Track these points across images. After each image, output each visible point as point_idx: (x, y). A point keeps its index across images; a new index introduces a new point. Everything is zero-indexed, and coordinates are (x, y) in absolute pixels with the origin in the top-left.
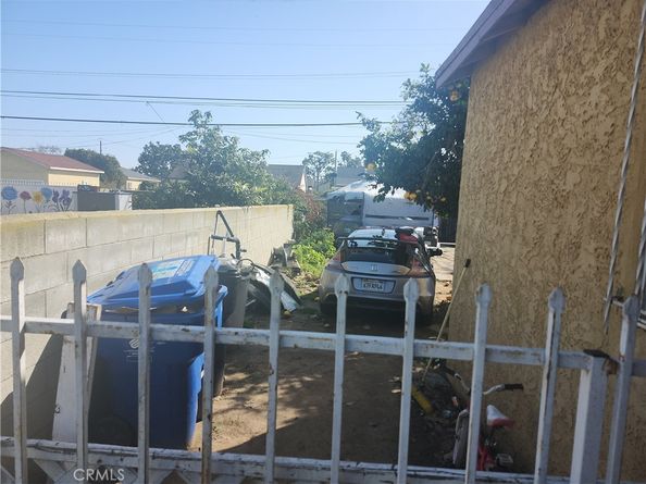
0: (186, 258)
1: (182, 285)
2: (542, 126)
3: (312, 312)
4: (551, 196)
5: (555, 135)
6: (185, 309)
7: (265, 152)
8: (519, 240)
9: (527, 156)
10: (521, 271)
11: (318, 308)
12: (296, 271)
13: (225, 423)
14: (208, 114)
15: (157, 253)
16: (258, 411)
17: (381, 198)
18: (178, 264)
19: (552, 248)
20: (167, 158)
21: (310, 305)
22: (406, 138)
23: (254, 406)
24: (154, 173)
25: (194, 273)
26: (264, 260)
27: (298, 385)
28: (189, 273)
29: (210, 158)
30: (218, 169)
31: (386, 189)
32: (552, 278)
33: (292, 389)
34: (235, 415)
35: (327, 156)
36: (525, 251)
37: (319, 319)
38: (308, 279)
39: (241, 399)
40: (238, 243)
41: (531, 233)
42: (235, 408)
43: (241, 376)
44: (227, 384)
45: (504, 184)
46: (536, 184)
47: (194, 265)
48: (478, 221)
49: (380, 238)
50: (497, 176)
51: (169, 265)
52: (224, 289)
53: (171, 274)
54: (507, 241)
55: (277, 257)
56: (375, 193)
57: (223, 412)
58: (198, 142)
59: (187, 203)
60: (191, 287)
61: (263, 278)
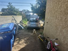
0: (8, 23)
1: (8, 28)
2: (62, 3)
3: (26, 29)
4: (64, 13)
5: (65, 4)
6: (9, 32)
7: (19, 9)
8: (57, 19)
9: (59, 8)
10: (57, 24)
11: (27, 28)
12: (23, 24)
13: (17, 47)
14: (11, 3)
15: (4, 22)
16: (21, 44)
17: (33, 15)
18: (7, 24)
19: (64, 20)
20: (5, 10)
21: (25, 28)
22: (36, 7)
23: (20, 43)
24: (4, 12)
25: (10, 26)
26: (19, 22)
27: (26, 39)
28: (9, 26)
29: (11, 9)
30: (12, 10)
31: (34, 14)
32: (64, 25)
33: (25, 40)
34: (18, 45)
35: (25, 10)
36: (58, 21)
37: (27, 30)
38: (25, 25)
39: (18, 42)
40: (16, 20)
41: (60, 18)
42: (18, 44)
43: (18, 39)
44: (16, 40)
45: (54, 12)
46: (61, 12)
47: (10, 25)
48: (49, 17)
49: (33, 19)
50: (52, 11)
51: (5, 25)
52: (15, 28)
53: (6, 26)
54: (55, 20)
55: (21, 22)
56: (32, 14)
57: (16, 45)
58: (10, 7)
59: (8, 15)
60: (10, 28)
61: (19, 25)
